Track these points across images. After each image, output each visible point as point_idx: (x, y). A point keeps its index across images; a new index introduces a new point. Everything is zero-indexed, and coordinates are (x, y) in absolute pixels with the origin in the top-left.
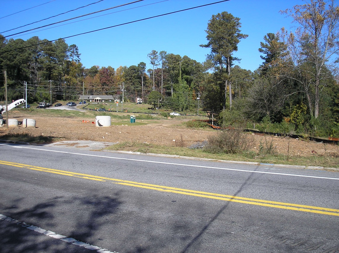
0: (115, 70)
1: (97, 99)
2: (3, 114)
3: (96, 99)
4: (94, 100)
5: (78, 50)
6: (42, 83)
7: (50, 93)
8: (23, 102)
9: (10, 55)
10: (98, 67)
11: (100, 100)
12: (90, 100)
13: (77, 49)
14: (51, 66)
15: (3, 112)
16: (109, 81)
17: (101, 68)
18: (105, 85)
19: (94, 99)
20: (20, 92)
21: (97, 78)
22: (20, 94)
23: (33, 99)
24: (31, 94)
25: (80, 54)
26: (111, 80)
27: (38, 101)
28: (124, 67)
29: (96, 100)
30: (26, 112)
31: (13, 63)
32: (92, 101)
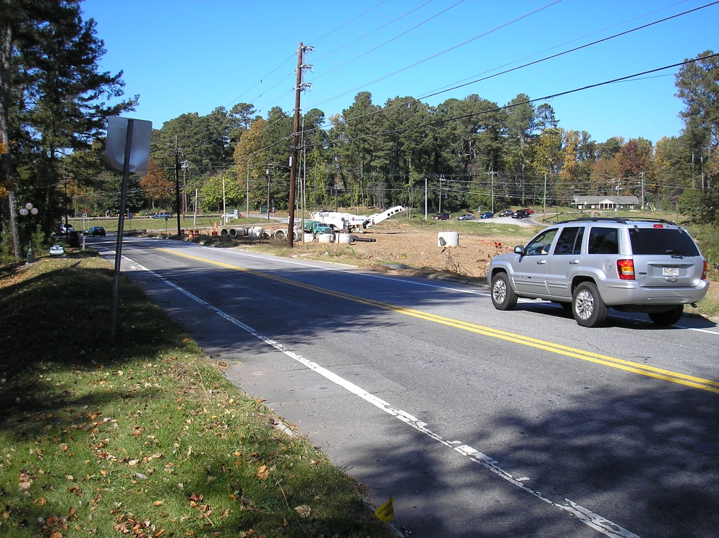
0: (654, 145)
1: (604, 202)
2: (367, 228)
3: (602, 203)
4: (598, 204)
5: (554, 113)
6: (479, 175)
7: (491, 195)
8: (399, 210)
9: (416, 132)
10: (622, 140)
11: (610, 205)
12: (591, 204)
13: (552, 112)
14: (492, 147)
15: (369, 225)
16: (638, 167)
17: (626, 141)
18: (631, 176)
19: (600, 203)
20: (434, 193)
21: (615, 163)
22: (434, 196)
23: (458, 205)
24: (455, 196)
25: (559, 121)
26: (643, 165)
27: (471, 208)
28: (670, 139)
29: (602, 205)
30: (420, 225)
31: (420, 145)
32: (595, 207)
